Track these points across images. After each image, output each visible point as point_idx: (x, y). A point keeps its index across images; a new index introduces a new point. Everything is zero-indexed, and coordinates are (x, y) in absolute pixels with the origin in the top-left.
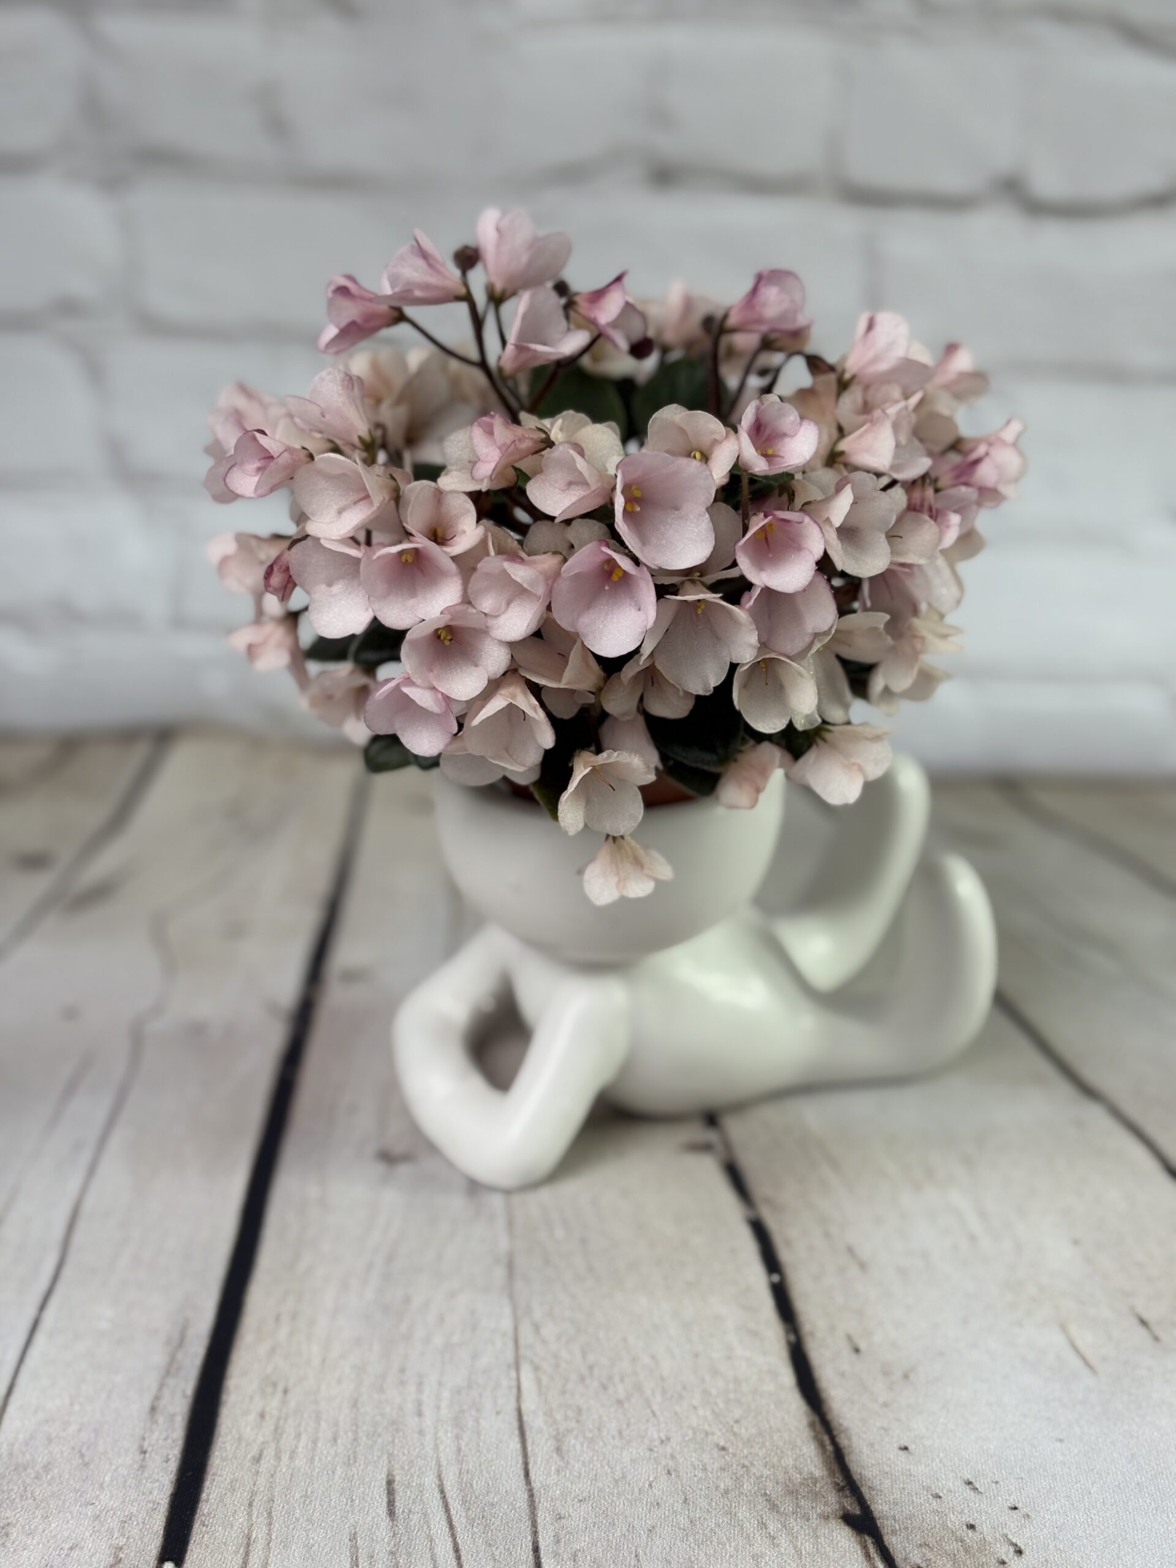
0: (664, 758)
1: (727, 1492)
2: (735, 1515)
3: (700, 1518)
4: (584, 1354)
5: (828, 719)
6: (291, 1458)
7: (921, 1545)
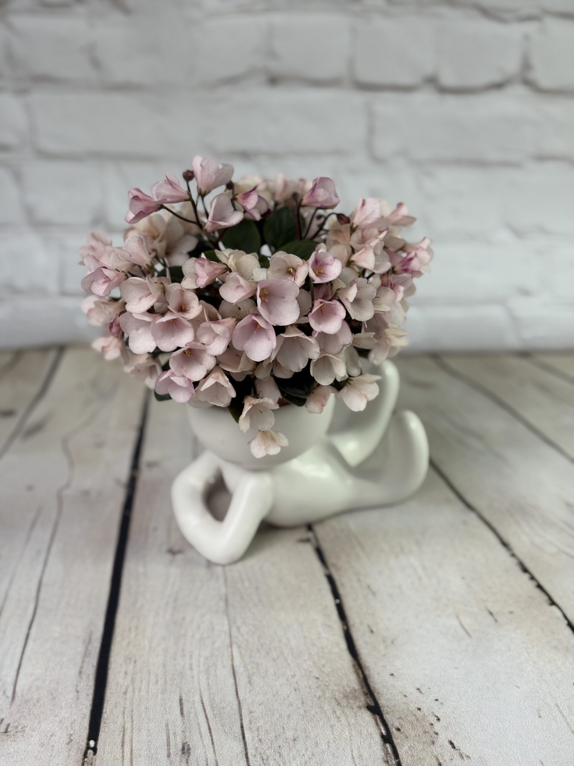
0: (282, 393)
1: (319, 698)
2: (323, 708)
3: (309, 710)
4: (259, 639)
5: (351, 375)
6: (140, 691)
7: (399, 718)
